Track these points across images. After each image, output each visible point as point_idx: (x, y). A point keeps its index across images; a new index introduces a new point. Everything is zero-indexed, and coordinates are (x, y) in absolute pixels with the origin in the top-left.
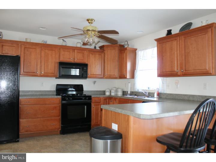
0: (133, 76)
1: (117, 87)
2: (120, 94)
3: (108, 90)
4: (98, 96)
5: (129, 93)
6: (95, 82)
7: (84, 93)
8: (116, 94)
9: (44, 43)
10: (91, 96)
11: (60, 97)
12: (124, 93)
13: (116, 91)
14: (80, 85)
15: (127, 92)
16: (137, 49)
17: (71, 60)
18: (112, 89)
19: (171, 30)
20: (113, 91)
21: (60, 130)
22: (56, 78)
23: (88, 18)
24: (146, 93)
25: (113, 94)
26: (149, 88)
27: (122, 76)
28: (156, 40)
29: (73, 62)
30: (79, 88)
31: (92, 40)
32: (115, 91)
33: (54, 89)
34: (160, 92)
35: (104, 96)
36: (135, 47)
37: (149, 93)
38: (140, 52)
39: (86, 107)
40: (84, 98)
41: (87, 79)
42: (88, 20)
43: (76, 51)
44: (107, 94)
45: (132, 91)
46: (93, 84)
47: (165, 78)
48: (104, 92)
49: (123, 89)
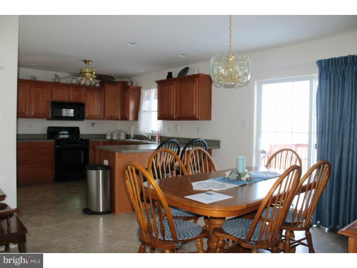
0: (136, 118)
1: (120, 129)
2: (123, 138)
3: (109, 133)
4: (97, 140)
5: (132, 136)
6: (93, 124)
7: (81, 137)
8: (118, 137)
9: (33, 79)
10: (88, 140)
11: (53, 141)
12: (128, 136)
13: (119, 135)
14: (76, 127)
15: (130, 135)
16: (141, 88)
17: (66, 99)
18: (114, 133)
19: (171, 73)
20: (115, 135)
21: (54, 177)
22: (48, 119)
23: (85, 59)
24: (149, 136)
25: (115, 138)
26: (152, 131)
27: (125, 118)
28: (157, 82)
29: (68, 101)
30: (74, 131)
31: (90, 82)
32: (117, 134)
33: (45, 132)
34: (161, 135)
35: (104, 140)
36: (140, 85)
37: (152, 137)
38: (144, 91)
39: (82, 152)
40: (80, 142)
41: (85, 120)
42: (85, 61)
43: (71, 88)
44: (109, 137)
45: (136, 134)
46: (91, 126)
47: (166, 121)
48: (104, 136)
49: (126, 133)
